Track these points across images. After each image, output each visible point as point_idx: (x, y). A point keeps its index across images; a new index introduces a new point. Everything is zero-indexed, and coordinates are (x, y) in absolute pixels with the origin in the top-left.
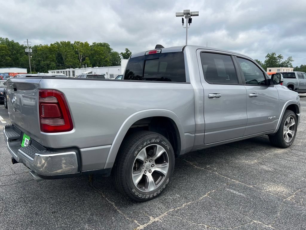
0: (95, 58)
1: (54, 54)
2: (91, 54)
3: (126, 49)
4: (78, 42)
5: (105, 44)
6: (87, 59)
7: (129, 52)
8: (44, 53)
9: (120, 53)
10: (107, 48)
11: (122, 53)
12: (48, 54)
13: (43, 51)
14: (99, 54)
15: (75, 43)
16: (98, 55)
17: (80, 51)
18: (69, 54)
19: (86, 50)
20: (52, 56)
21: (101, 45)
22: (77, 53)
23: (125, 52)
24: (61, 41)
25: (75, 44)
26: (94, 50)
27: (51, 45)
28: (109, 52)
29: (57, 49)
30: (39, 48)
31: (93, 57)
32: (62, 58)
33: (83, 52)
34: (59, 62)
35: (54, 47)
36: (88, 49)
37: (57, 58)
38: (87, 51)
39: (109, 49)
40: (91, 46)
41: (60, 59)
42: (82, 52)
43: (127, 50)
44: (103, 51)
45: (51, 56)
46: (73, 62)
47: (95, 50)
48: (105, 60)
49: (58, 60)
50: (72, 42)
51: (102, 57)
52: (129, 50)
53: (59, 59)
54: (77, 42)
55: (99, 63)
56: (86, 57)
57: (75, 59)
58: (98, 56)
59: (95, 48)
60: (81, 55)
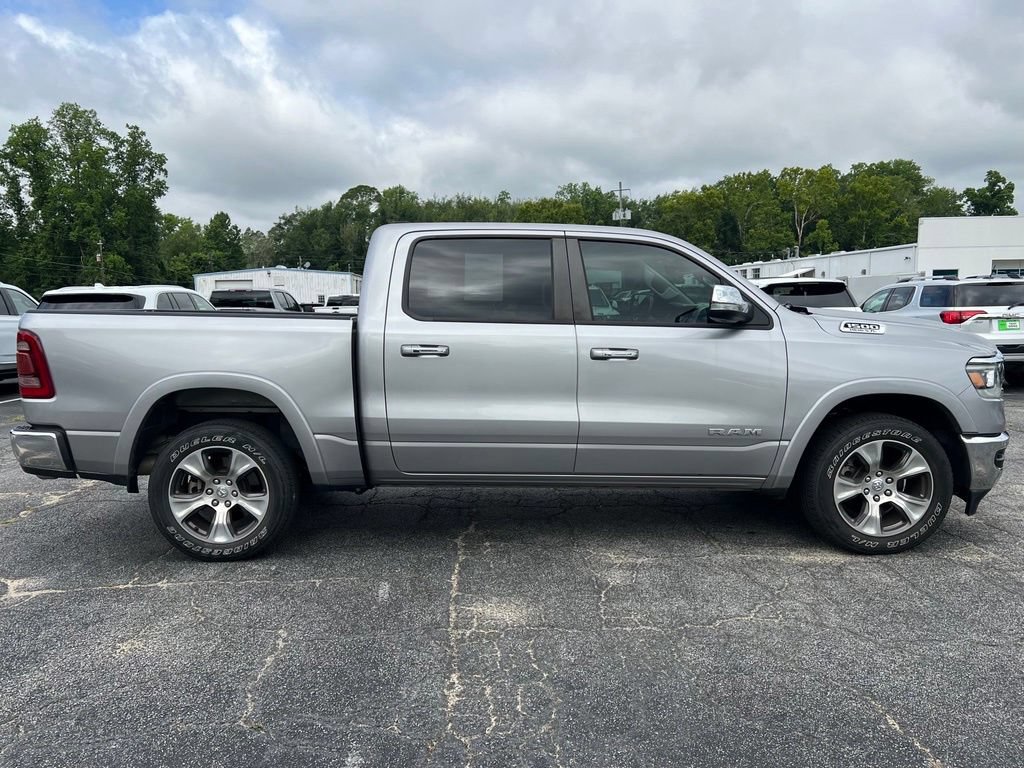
0: (853, 220)
1: (710, 218)
2: (841, 205)
3: (990, 173)
4: (796, 171)
5: (898, 163)
6: (820, 227)
7: (1003, 186)
8: (679, 217)
9: (959, 191)
10: (908, 179)
11: (969, 192)
12: (692, 221)
13: (679, 210)
14: (871, 205)
15: (784, 173)
16: (864, 208)
17: (801, 201)
18: (760, 214)
19: (821, 194)
20: (705, 225)
21: (882, 169)
22: (787, 207)
23: (986, 184)
24: (737, 174)
25: (782, 176)
26: (853, 191)
27: (704, 188)
28: (917, 192)
29: (720, 199)
30: (668, 204)
31: (846, 218)
32: (735, 229)
33: (812, 201)
34: (725, 243)
35: (710, 196)
36: (830, 191)
37: (718, 231)
38: (825, 198)
39: (918, 181)
40: (844, 179)
41: (729, 233)
42: (806, 202)
43: (994, 178)
44: (886, 191)
45: (699, 224)
46: (769, 240)
47: (855, 192)
48: (892, 224)
49: (721, 236)
50: (775, 173)
51: (883, 214)
52: (1002, 175)
53: (724, 233)
54: (792, 170)
55: (869, 237)
56: (821, 217)
57: (778, 227)
58: (865, 212)
59: (857, 184)
60: (803, 212)
